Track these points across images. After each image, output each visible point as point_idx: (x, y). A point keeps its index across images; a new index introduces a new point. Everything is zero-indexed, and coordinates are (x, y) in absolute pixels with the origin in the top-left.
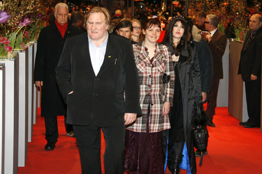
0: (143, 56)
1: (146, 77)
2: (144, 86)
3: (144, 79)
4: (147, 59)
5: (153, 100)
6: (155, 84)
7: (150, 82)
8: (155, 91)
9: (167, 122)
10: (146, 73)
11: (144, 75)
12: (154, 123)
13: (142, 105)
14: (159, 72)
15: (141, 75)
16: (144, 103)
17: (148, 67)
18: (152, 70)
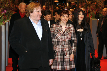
0: (60, 30)
1: (61, 41)
2: (60, 46)
3: (60, 42)
4: (62, 31)
5: (65, 53)
6: (66, 44)
7: (63, 44)
8: (66, 48)
9: (73, 64)
10: (61, 39)
11: (60, 40)
12: (67, 65)
13: (60, 56)
14: (68, 38)
15: (58, 40)
16: (61, 55)
17: (62, 36)
18: (64, 37)
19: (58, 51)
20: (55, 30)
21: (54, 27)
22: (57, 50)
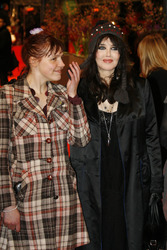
0: (30, 104)
1: (40, 144)
2: (38, 162)
3: (36, 148)
4: (38, 107)
5: (56, 187)
6: (58, 155)
7: (49, 153)
8: (59, 169)
9: (82, 230)
10: (39, 135)
11: (36, 140)
12: (60, 235)
13: (39, 202)
14: (62, 132)
15: (29, 141)
16: (43, 197)
17: (41, 125)
18: (50, 129)
19: (32, 184)
20: (12, 105)
21: (8, 93)
22: (27, 181)
